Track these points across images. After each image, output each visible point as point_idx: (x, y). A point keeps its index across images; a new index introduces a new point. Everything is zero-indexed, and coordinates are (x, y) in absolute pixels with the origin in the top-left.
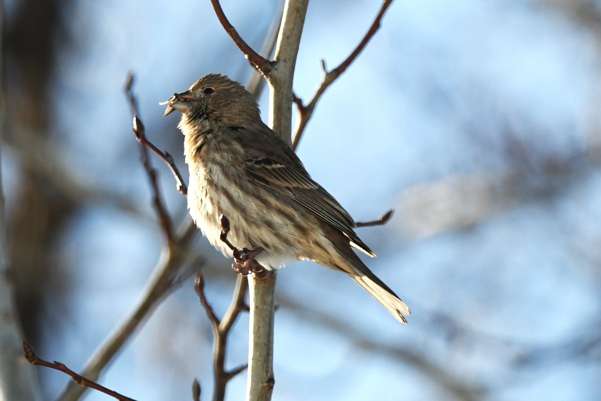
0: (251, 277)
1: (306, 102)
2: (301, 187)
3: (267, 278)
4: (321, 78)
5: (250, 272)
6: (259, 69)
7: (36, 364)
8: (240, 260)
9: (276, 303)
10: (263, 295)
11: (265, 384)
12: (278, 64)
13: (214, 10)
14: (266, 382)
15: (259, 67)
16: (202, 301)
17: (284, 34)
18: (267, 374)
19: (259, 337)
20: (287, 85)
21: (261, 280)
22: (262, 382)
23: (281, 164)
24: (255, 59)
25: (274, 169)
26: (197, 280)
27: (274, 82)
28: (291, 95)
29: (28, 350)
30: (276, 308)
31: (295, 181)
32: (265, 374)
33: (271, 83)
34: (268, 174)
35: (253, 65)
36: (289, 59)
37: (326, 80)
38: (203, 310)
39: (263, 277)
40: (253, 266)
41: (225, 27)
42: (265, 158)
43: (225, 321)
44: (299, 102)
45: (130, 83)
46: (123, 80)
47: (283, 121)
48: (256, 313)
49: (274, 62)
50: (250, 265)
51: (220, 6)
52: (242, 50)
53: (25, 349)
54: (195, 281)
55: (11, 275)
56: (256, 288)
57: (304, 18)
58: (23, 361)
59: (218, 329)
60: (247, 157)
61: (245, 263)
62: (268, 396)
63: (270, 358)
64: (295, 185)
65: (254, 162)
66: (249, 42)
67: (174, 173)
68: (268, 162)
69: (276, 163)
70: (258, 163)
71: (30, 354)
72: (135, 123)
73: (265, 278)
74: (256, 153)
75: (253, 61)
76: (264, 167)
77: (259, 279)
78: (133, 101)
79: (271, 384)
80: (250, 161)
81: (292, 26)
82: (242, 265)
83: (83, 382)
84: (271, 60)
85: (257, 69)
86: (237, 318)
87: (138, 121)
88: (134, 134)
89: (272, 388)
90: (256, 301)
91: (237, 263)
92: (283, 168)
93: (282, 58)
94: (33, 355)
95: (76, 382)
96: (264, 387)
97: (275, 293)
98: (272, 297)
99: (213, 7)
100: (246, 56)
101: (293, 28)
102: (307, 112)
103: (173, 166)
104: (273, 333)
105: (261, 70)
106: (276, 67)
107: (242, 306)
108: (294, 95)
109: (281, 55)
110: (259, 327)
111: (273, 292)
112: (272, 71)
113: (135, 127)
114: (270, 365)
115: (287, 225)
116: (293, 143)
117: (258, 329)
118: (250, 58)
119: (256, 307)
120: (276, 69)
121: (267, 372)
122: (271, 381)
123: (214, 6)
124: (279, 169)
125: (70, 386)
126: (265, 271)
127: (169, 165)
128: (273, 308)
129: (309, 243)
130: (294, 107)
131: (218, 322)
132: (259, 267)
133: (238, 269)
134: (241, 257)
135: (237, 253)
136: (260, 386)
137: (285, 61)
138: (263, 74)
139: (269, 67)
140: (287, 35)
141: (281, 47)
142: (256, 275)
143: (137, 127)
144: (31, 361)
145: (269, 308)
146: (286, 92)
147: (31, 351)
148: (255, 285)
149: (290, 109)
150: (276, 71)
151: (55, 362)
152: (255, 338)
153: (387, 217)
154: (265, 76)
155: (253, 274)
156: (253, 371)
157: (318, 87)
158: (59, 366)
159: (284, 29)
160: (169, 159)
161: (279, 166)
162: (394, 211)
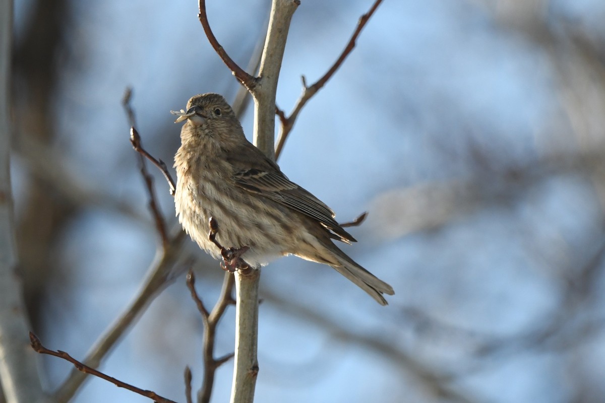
0: (237, 274)
1: (288, 115)
2: (286, 189)
3: (251, 275)
4: (302, 92)
5: (236, 269)
6: (245, 85)
7: (41, 352)
8: (228, 258)
9: (260, 297)
10: (248, 290)
11: (250, 371)
12: (262, 80)
13: (204, 31)
14: (251, 369)
15: (245, 83)
16: (192, 296)
17: (268, 52)
18: (252, 362)
19: (245, 328)
20: (270, 100)
21: (247, 276)
22: (248, 370)
23: (264, 172)
24: (241, 75)
25: (260, 178)
26: (189, 277)
27: (259, 97)
28: (274, 108)
29: (35, 340)
30: (260, 302)
31: (279, 185)
32: (250, 362)
33: (256, 97)
34: (256, 182)
35: (239, 80)
36: (272, 76)
37: (306, 94)
38: (194, 304)
39: (248, 273)
40: (239, 263)
41: (214, 46)
42: (250, 169)
43: (214, 313)
44: (281, 114)
45: (128, 97)
46: (121, 95)
47: (266, 132)
48: (241, 306)
49: (258, 78)
50: (236, 262)
51: (209, 28)
52: (229, 67)
53: (32, 339)
54: (187, 277)
55: (19, 271)
56: (242, 284)
57: (286, 39)
58: (30, 350)
59: (208, 321)
60: (235, 172)
61: (232, 261)
62: (252, 382)
63: (255, 347)
64: (281, 188)
65: (243, 175)
66: (235, 59)
67: (168, 179)
68: (254, 172)
69: (261, 172)
70: (246, 174)
71: (36, 344)
72: (132, 133)
73: (250, 274)
74: (242, 166)
75: (239, 77)
76: (252, 177)
77: (245, 275)
78: (131, 113)
79: (255, 371)
80: (239, 174)
81: (274, 46)
82: (229, 263)
83: (84, 369)
84: (256, 77)
85: (243, 84)
86: (225, 311)
87: (135, 131)
88: (131, 143)
89: (256, 375)
90: (242, 296)
91: (224, 261)
92: (267, 175)
93: (266, 74)
94: (39, 344)
95: (78, 369)
96: (249, 374)
97: (259, 288)
98: (257, 291)
99: (203, 29)
100: (233, 73)
101: (276, 48)
102: (288, 124)
103: (166, 172)
104: (257, 325)
105: (247, 86)
106: (260, 83)
107: (229, 300)
108: (277, 108)
109: (265, 72)
110: (244, 319)
111: (257, 288)
112: (257, 86)
113: (132, 137)
114: (254, 354)
115: (274, 225)
116: (275, 151)
117: (244, 321)
118: (236, 75)
119: (242, 301)
120: (260, 85)
121: (252, 360)
122: (255, 368)
123: (204, 27)
124: (264, 176)
125: (73, 373)
126: (250, 269)
127: (163, 172)
128: (258, 302)
129: (293, 240)
130: (277, 118)
131: (207, 314)
132: (245, 265)
133: (226, 267)
134: (228, 256)
135: (224, 253)
136: (245, 373)
137: (268, 77)
138: (248, 89)
139: (254, 82)
140: (270, 54)
141: (264, 65)
142: (242, 272)
143: (134, 137)
144: (37, 350)
145: (254, 302)
146: (269, 106)
147: (37, 341)
148: (241, 281)
149: (273, 121)
150: (260, 87)
151: (59, 351)
152: (240, 329)
153: (361, 219)
154: (250, 91)
155: (239, 271)
156: (239, 359)
157: (298, 100)
158: (62, 355)
159: (267, 48)
160: (163, 166)
161: (263, 174)
162: (368, 213)
